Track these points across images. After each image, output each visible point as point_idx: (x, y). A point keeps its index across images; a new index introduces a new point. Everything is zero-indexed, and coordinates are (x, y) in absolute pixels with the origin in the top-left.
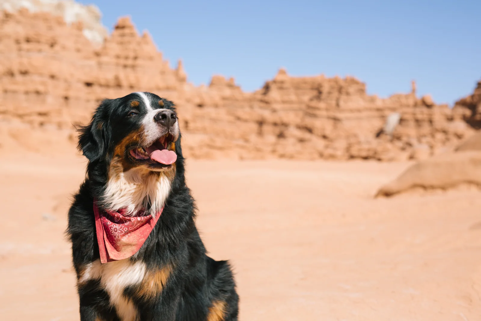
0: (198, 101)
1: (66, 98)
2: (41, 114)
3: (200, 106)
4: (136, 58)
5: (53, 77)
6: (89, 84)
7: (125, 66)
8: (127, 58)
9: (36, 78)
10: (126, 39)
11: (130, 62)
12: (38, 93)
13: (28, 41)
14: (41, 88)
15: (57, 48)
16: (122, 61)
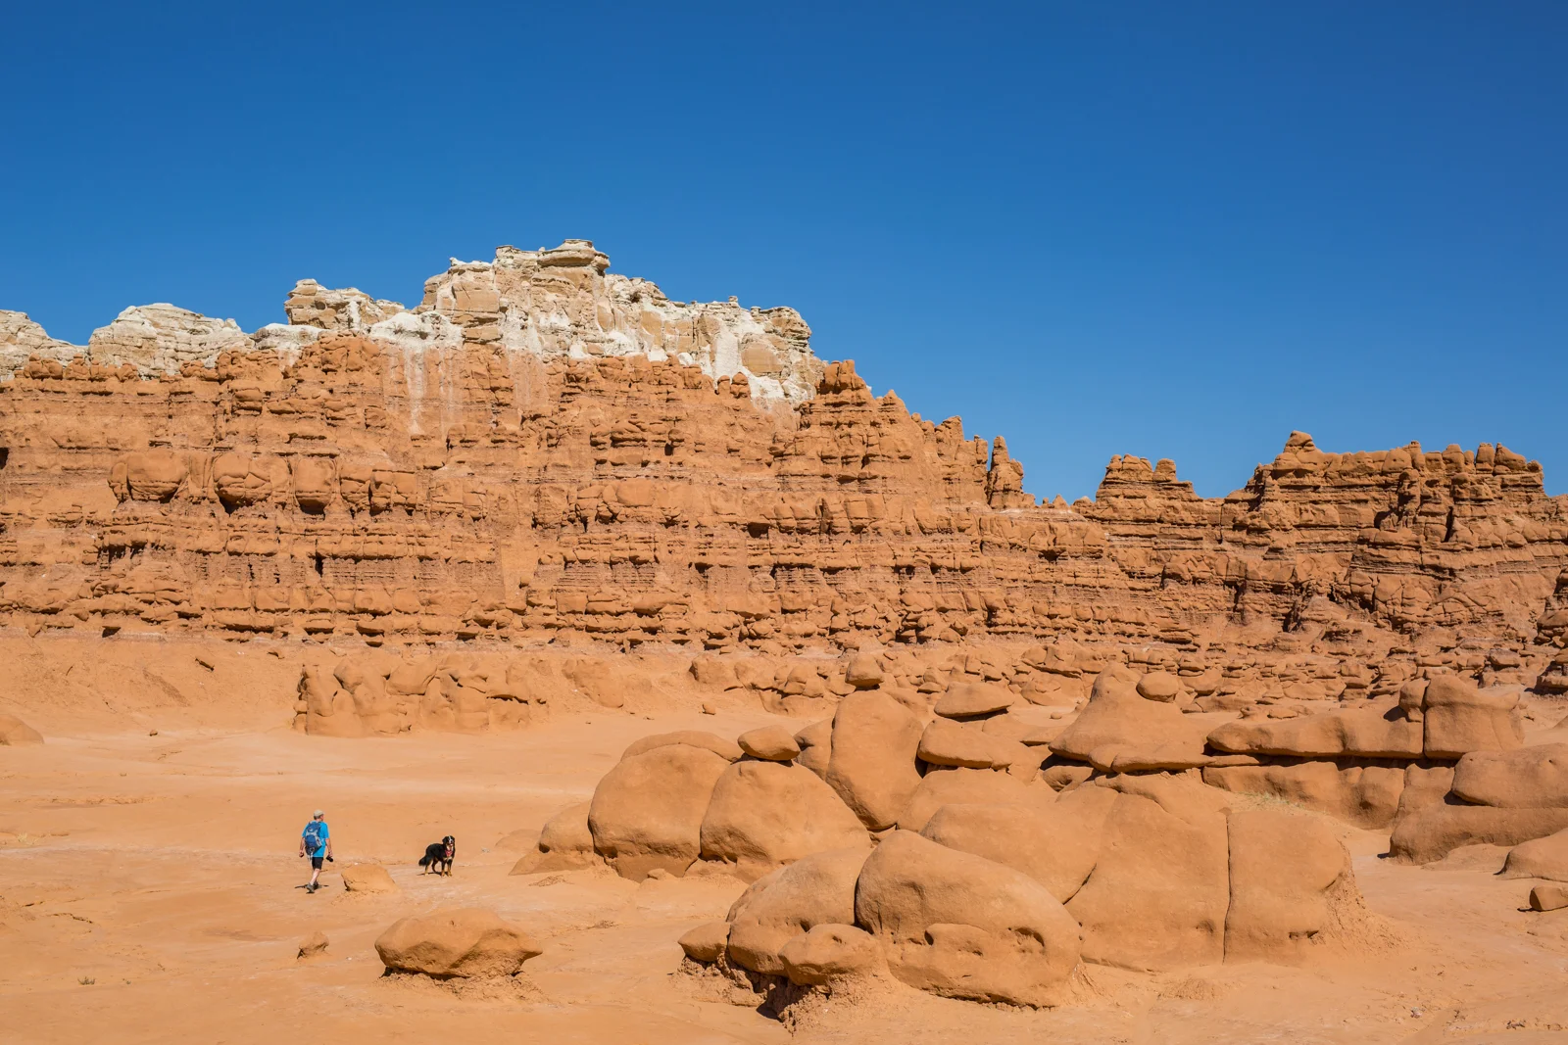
0: (1044, 543)
1: (702, 568)
2: (640, 613)
3: (1051, 556)
4: (866, 461)
5: (670, 523)
6: (756, 530)
7: (844, 480)
8: (846, 460)
9: (633, 529)
10: (845, 415)
11: (854, 470)
12: (636, 561)
13: (616, 442)
14: (644, 553)
15: (679, 453)
16: (837, 469)
